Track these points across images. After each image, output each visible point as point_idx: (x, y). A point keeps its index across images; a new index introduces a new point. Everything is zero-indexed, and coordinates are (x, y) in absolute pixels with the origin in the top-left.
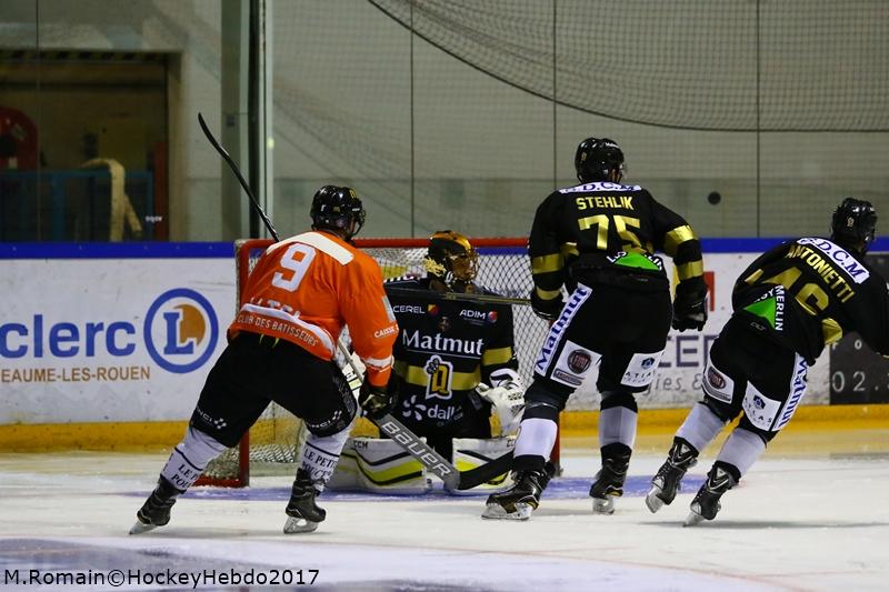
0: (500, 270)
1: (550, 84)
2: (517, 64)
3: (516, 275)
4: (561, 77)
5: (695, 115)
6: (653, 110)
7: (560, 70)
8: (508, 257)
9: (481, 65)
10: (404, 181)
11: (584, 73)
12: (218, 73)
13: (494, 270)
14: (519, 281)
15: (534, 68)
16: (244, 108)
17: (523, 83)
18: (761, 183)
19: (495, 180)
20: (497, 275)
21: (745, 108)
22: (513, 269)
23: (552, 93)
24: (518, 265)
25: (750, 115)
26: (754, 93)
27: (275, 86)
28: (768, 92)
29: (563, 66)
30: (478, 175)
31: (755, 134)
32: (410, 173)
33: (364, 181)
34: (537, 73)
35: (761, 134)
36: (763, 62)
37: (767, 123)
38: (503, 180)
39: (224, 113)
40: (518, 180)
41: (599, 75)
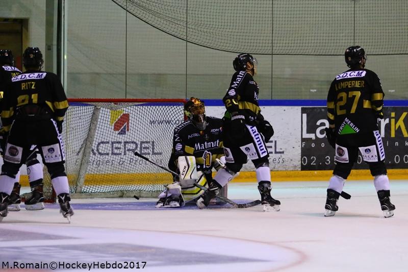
0: (163, 111)
1: (185, 34)
2: (171, 25)
3: (170, 114)
4: (189, 31)
5: (246, 47)
6: (228, 45)
7: (189, 28)
8: (167, 107)
9: (156, 25)
10: (123, 74)
11: (199, 29)
12: (44, 27)
13: (161, 112)
14: (172, 117)
15: (178, 27)
16: (55, 42)
17: (173, 33)
18: (273, 76)
19: (160, 74)
20: (162, 114)
21: (267, 45)
22: (169, 112)
23: (185, 37)
24: (171, 110)
25: (269, 48)
26: (271, 38)
27: (68, 34)
28: (276, 38)
29: (190, 26)
30: (153, 72)
31: (271, 56)
32: (125, 71)
33: (105, 74)
34: (179, 29)
35: (273, 56)
36: (275, 26)
37: (276, 51)
38: (163, 75)
39: (46, 45)
40: (170, 74)
41: (205, 30)
